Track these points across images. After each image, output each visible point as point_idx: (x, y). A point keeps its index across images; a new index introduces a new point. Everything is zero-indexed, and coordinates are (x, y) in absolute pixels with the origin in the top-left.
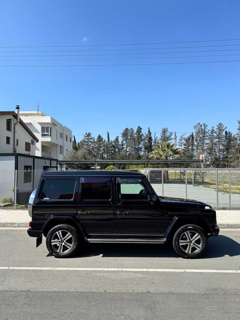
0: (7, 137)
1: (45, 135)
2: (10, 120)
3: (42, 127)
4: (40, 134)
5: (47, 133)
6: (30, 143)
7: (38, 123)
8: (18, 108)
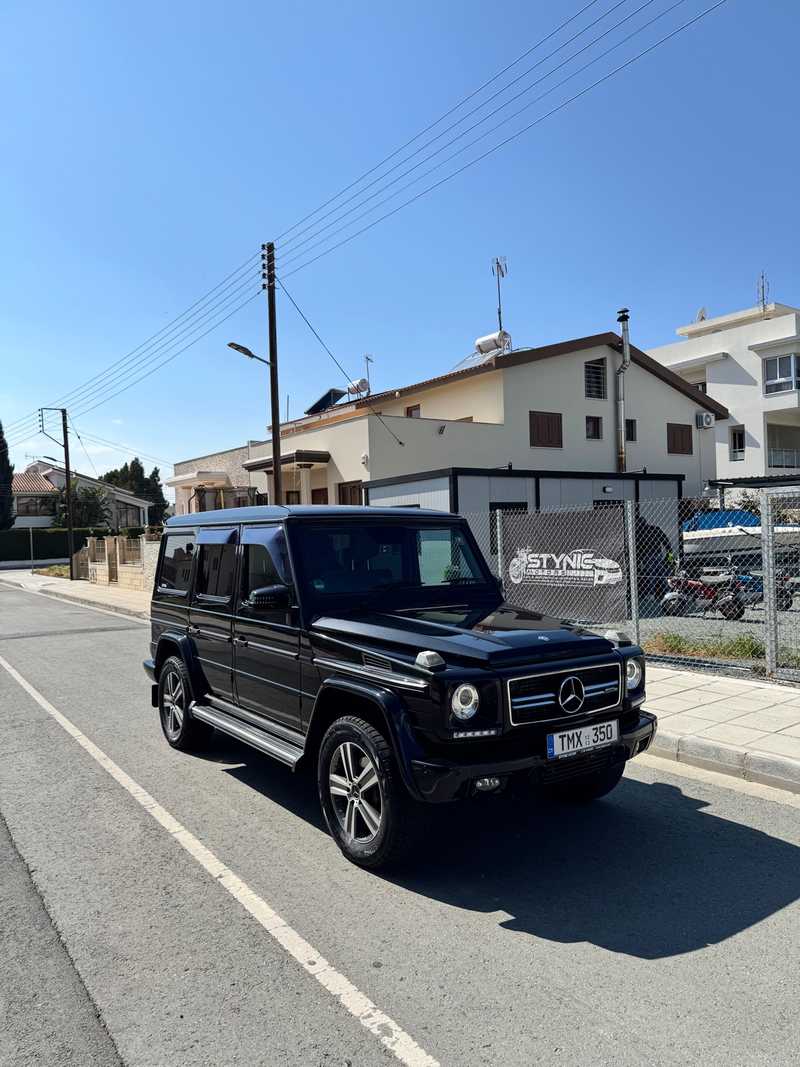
0: (589, 419)
1: (778, 387)
2: (602, 361)
3: (763, 360)
4: (760, 387)
5: (783, 380)
6: (688, 423)
7: (750, 348)
8: (624, 318)
